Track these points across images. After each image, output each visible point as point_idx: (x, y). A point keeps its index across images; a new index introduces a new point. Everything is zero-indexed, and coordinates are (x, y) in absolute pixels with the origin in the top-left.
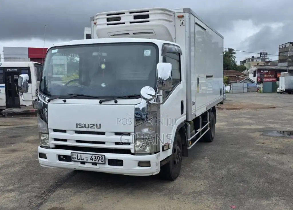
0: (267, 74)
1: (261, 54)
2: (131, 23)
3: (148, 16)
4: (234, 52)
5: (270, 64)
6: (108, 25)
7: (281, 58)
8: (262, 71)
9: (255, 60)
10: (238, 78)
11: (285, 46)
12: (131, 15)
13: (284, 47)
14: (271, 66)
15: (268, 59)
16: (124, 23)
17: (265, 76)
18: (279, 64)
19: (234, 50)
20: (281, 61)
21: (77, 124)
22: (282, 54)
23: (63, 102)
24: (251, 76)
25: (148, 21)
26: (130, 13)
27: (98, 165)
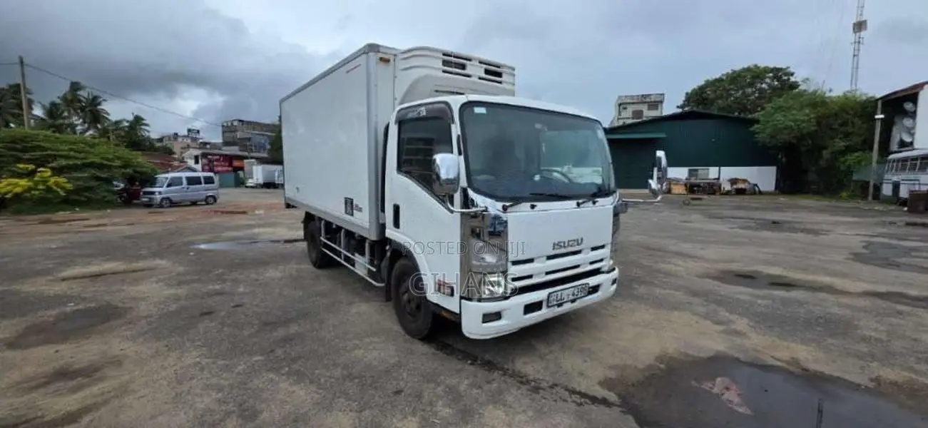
0: (217, 160)
1: (189, 130)
2: (480, 78)
3: (499, 75)
4: (144, 122)
5: (208, 146)
6: (445, 72)
7: (227, 140)
8: (210, 157)
9: (180, 140)
10: (171, 166)
11: (232, 124)
12: (482, 67)
13: (229, 124)
14: (210, 149)
15: (202, 139)
16: (469, 76)
17: (215, 163)
18: (224, 148)
19: (143, 119)
20: (226, 143)
21: (554, 244)
22: (226, 135)
23: (529, 209)
24: (191, 163)
25: (500, 83)
26: (481, 62)
27: (578, 301)
